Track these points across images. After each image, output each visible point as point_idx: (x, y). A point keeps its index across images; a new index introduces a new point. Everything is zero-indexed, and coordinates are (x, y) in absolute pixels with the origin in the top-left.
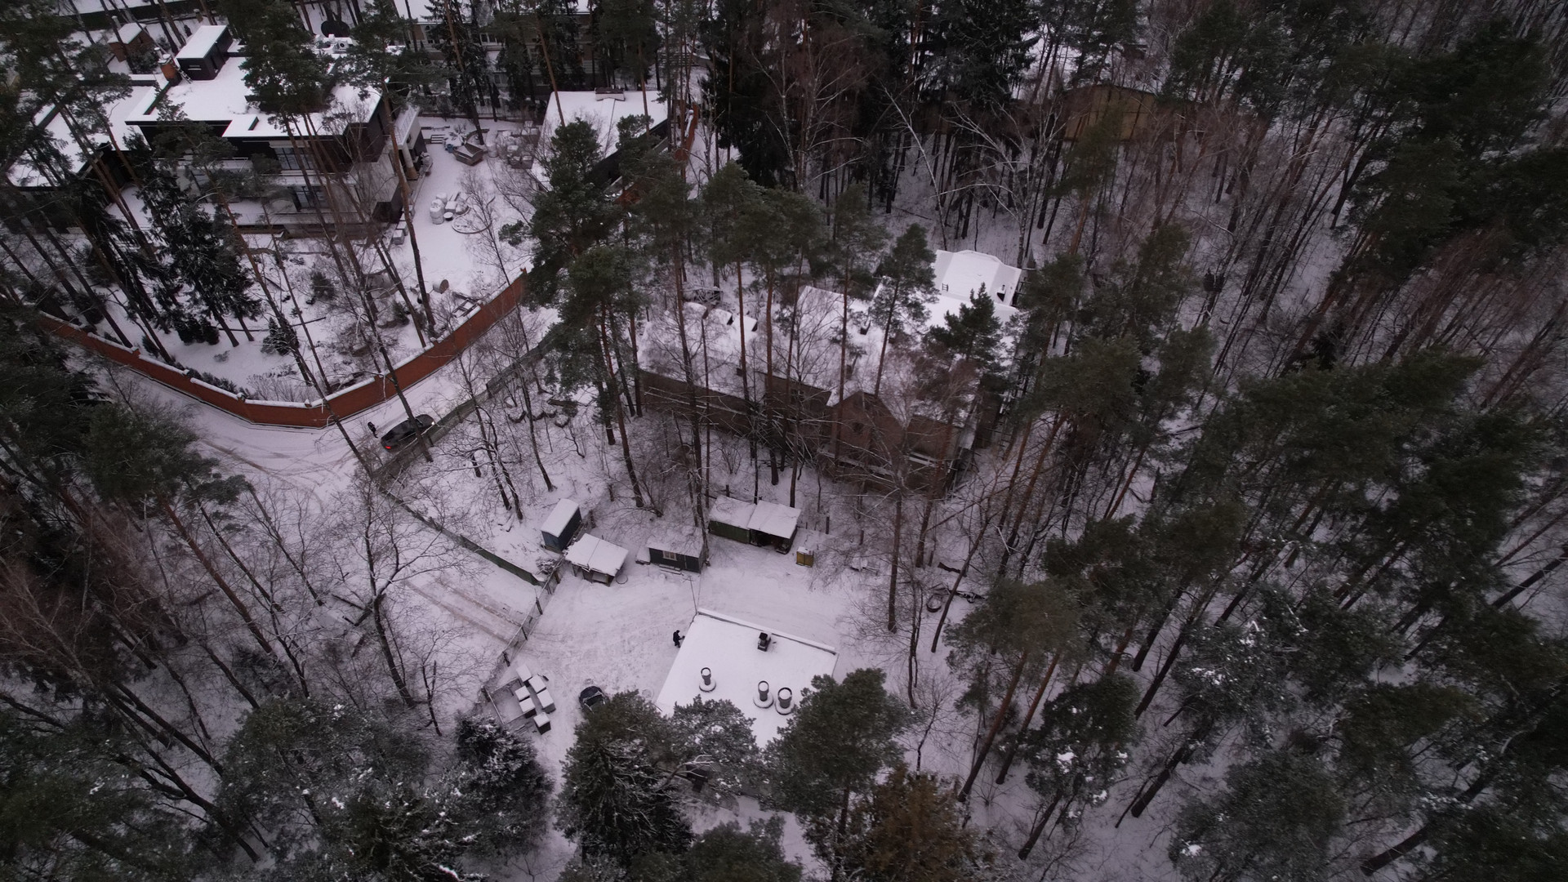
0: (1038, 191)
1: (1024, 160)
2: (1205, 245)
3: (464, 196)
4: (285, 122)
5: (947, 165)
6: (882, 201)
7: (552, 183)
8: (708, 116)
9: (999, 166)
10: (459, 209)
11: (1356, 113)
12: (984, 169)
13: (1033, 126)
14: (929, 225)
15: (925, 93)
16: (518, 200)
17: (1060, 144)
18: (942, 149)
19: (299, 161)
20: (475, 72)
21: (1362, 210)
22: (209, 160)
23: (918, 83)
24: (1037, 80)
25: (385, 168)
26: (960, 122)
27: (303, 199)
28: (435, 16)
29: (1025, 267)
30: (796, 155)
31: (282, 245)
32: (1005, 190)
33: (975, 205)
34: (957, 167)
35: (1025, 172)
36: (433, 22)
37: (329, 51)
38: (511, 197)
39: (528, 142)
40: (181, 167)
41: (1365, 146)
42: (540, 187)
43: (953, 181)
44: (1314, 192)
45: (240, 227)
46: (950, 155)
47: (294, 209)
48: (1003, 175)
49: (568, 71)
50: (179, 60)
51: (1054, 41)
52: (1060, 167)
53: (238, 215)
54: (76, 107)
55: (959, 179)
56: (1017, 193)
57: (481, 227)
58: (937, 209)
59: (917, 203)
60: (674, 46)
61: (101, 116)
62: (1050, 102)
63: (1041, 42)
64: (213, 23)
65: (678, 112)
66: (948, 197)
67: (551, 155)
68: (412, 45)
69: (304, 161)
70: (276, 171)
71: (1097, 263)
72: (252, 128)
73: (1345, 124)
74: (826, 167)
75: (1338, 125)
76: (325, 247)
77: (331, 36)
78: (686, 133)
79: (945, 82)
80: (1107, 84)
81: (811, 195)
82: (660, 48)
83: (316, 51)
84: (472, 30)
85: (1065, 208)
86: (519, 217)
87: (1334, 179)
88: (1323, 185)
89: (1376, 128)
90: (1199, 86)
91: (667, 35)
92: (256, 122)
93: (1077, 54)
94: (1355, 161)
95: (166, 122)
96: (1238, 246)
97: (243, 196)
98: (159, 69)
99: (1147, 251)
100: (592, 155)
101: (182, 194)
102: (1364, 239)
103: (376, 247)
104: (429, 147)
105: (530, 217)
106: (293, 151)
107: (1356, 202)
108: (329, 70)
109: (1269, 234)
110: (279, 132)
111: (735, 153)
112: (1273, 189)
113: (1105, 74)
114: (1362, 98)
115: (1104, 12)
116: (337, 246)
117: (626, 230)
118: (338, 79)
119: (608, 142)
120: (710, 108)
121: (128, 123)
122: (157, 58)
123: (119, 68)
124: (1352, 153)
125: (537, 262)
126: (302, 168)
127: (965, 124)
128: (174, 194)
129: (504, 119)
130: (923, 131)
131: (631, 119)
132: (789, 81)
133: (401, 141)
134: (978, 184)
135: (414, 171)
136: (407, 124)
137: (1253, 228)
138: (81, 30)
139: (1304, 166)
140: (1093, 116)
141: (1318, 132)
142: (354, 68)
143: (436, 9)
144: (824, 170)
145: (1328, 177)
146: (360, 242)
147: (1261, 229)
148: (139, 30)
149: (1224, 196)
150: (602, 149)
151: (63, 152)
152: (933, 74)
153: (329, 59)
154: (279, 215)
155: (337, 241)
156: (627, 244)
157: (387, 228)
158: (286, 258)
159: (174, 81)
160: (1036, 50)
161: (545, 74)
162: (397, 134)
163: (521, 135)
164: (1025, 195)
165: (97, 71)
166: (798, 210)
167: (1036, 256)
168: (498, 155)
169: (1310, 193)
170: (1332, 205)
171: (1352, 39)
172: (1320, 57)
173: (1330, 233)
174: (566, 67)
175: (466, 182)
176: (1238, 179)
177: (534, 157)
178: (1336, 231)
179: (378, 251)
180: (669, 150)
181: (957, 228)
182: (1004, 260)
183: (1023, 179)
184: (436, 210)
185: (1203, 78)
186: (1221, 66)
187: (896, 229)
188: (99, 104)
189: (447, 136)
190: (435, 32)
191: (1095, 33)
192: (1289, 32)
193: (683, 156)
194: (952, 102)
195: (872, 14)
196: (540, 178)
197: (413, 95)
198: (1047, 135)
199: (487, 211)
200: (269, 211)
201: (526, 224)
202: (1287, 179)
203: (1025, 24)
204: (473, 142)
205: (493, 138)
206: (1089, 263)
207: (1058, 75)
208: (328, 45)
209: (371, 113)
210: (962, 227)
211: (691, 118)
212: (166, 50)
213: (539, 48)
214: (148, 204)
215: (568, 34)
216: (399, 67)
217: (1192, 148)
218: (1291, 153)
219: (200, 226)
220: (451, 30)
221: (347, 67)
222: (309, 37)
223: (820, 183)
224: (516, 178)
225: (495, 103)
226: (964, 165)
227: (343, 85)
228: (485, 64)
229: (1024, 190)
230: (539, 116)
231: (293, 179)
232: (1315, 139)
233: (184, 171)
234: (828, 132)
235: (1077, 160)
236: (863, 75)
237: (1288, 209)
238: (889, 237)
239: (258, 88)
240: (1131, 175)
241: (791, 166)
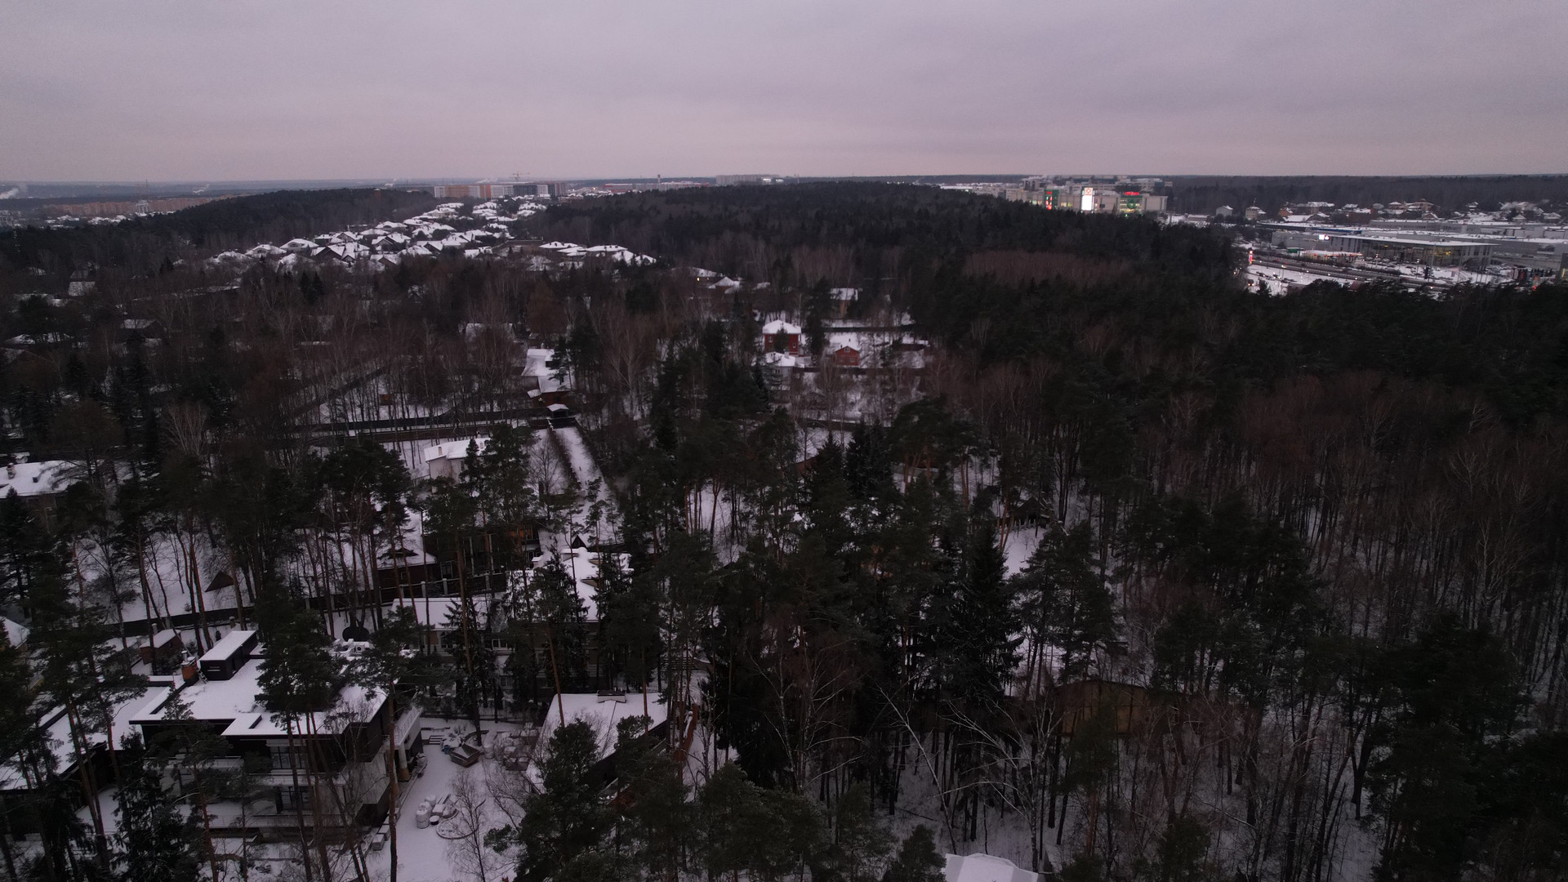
0: (1044, 788)
1: (1025, 755)
2: (1228, 840)
3: (453, 799)
4: (288, 721)
5: (948, 763)
6: (884, 802)
7: (546, 784)
8: (707, 717)
9: (1001, 763)
10: (446, 813)
11: (1343, 700)
12: (985, 766)
13: (1029, 721)
14: (937, 826)
15: (920, 692)
16: (509, 803)
17: (1059, 740)
18: (941, 746)
19: (292, 761)
20: (482, 675)
21: (1383, 797)
22: (201, 759)
23: (912, 682)
24: (1027, 677)
25: (378, 767)
26: (956, 719)
27: (286, 799)
28: (452, 623)
29: (1041, 871)
30: (794, 755)
31: (252, 851)
32: (1010, 788)
33: (981, 805)
34: (958, 765)
35: (1027, 768)
36: (449, 629)
37: (344, 654)
38: (502, 800)
39: (526, 744)
40: (170, 767)
41: (1363, 732)
42: (533, 790)
43: (956, 779)
44: (1327, 780)
45: (212, 830)
46: (949, 752)
47: (275, 810)
48: (1005, 772)
49: (573, 674)
50: (201, 662)
51: (1038, 641)
52: (1063, 763)
53: (213, 817)
54: (85, 708)
55: (962, 778)
56: (1022, 790)
57: (467, 831)
58: (942, 809)
59: (921, 803)
60: (677, 651)
61: (106, 716)
62: (1043, 698)
63: (1026, 642)
64: (244, 628)
65: (678, 713)
66: (952, 796)
67: (548, 756)
68: (426, 649)
69: (297, 761)
70: (266, 771)
71: (1117, 864)
72: (253, 727)
73: (1336, 710)
74: (825, 767)
75: (1330, 712)
76: (298, 852)
77: (351, 640)
78: (685, 734)
79: (938, 681)
80: (1096, 680)
81: (811, 796)
82: (663, 653)
83: (333, 653)
84: (485, 636)
85: (1075, 805)
86: (508, 820)
87: (1344, 766)
88: (1334, 774)
89: (1368, 713)
90: (1185, 679)
91: (670, 641)
92: (260, 720)
93: (1061, 652)
94: (1359, 747)
95: (170, 721)
96: (1264, 840)
97: (224, 797)
98: (180, 671)
99: (1168, 848)
100: (589, 756)
101: (162, 795)
102: (1396, 830)
103: (353, 852)
104: (426, 748)
105: (518, 821)
106: (288, 750)
107: (1373, 789)
108: (342, 671)
109: (1293, 826)
110: (279, 730)
111: (733, 754)
112: (1284, 778)
113: (1092, 670)
114: (1345, 685)
115: (1081, 613)
116: (310, 851)
117: (618, 835)
118: (350, 679)
119: (606, 744)
120: (709, 709)
121: (131, 723)
122: (181, 660)
123: (142, 669)
124: (1353, 739)
125: (520, 871)
126: (293, 767)
127: (962, 722)
128: (154, 793)
129: (505, 720)
130: (921, 730)
131: (632, 720)
132: (786, 683)
133: (399, 741)
134: (981, 782)
135: (407, 772)
136: (408, 723)
137: (1274, 821)
138: (119, 637)
139: (1309, 753)
140: (1087, 711)
141: (1312, 719)
142: (365, 670)
143: (454, 617)
144: (823, 770)
145: (1336, 764)
146: (337, 848)
147: (1283, 821)
148: (174, 635)
149: (1235, 787)
150: (599, 750)
151: (55, 752)
152: (926, 674)
153: (344, 661)
154: (257, 817)
155: (312, 847)
156: (618, 850)
157: (368, 832)
158: (252, 866)
159: (189, 683)
160: (1023, 649)
161: (550, 677)
162: (396, 734)
163: (519, 736)
164: (1031, 791)
165: (118, 673)
166: (798, 812)
167: (1051, 858)
168: (494, 756)
169: (1323, 781)
170: (1349, 792)
171: (1318, 632)
172: (1293, 647)
173: (1356, 823)
174: (571, 670)
175: (457, 783)
176: (1245, 768)
177: (530, 758)
178: (1364, 823)
179: (354, 857)
180: (667, 751)
181: (965, 830)
182: (1018, 863)
183: (1027, 777)
184: (422, 813)
185: (1188, 671)
186: (1203, 658)
187: (902, 831)
188: (110, 704)
189: (446, 736)
190: (448, 638)
191: (1076, 632)
192: (1258, 626)
193: (681, 757)
194: (946, 700)
195: (863, 620)
196: (534, 780)
197: (419, 696)
198: (1045, 731)
199: (475, 814)
200: (247, 812)
201: (514, 828)
202: (1296, 767)
203: (1008, 626)
204: (471, 743)
205: (491, 739)
206: (1109, 865)
207: (1047, 672)
208: (345, 649)
209: (375, 712)
210: (970, 828)
211: (690, 719)
212: (193, 653)
213: (547, 653)
214: (123, 805)
215: (576, 640)
216: (409, 669)
217: (1191, 739)
218: (1291, 740)
219: (170, 828)
220: (465, 635)
221: (359, 669)
222: (328, 641)
223: (820, 784)
224: (511, 782)
225: (498, 705)
226: (965, 763)
227: (353, 685)
228: (493, 668)
229: (1030, 787)
230: (540, 717)
231: (282, 779)
232: (1312, 726)
233: (170, 773)
234: (826, 732)
235: (1078, 755)
236: (859, 676)
237: (1306, 798)
238: (895, 840)
239: (269, 688)
240: (1136, 768)
241: (790, 766)
